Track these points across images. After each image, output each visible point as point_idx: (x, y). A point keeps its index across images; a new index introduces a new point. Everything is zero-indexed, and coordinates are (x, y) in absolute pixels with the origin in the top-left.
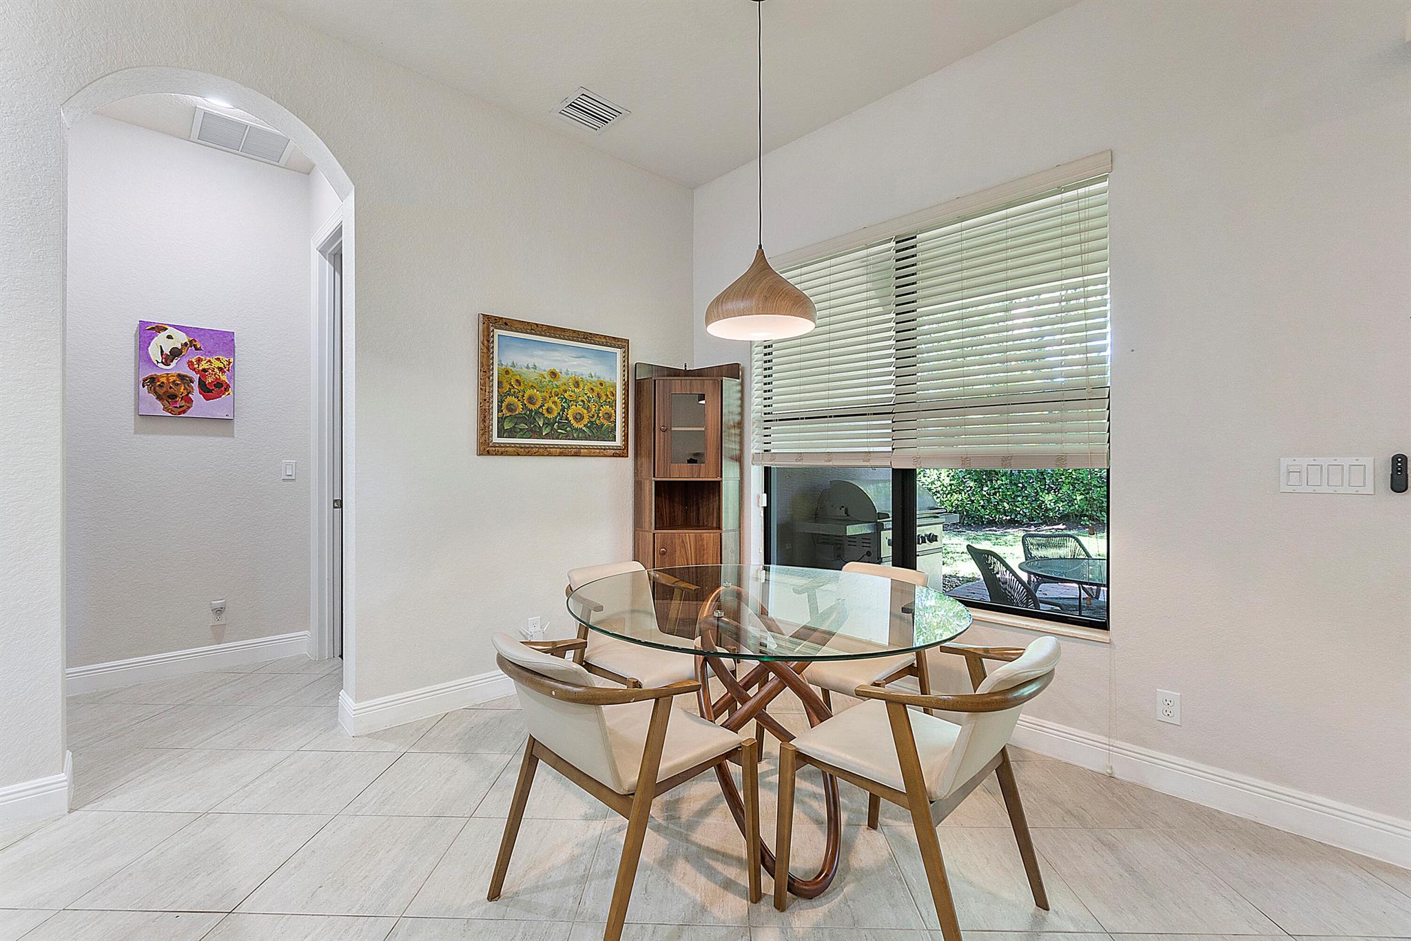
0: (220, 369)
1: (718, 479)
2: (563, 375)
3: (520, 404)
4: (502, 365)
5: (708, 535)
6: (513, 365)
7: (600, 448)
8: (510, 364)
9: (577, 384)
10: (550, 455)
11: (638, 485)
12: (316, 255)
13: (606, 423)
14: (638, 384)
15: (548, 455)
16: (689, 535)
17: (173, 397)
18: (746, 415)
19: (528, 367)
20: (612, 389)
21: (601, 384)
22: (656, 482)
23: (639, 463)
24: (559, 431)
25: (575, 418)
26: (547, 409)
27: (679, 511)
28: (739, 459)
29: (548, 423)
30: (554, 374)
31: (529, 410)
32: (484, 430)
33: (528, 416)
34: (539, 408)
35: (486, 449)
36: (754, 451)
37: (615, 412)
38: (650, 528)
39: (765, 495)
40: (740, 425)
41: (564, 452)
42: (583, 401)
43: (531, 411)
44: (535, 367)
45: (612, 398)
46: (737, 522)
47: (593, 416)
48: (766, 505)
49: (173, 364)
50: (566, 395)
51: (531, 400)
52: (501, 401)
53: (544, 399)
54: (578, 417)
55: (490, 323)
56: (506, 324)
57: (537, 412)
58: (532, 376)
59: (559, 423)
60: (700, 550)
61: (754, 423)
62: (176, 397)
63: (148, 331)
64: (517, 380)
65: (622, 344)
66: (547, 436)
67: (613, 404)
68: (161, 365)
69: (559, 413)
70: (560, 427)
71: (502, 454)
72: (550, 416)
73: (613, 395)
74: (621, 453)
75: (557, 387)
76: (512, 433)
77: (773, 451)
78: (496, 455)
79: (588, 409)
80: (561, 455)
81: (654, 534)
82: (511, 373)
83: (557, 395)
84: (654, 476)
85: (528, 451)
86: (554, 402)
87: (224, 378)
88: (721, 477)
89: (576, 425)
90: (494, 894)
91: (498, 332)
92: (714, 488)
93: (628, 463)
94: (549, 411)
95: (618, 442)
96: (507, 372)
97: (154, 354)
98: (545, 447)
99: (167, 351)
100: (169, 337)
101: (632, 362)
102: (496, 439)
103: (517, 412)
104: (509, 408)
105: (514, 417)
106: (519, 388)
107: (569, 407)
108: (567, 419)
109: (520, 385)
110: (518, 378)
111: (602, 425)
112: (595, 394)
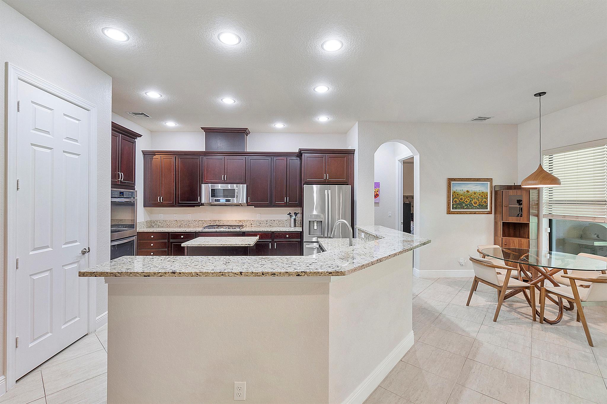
0: (377, 191)
1: (528, 222)
2: (471, 191)
3: (458, 200)
4: (453, 190)
5: (524, 240)
6: (456, 190)
7: (483, 211)
9: (475, 194)
10: (467, 214)
11: (496, 223)
12: (397, 162)
13: (485, 204)
14: (496, 192)
16: (516, 240)
18: (540, 201)
19: (460, 190)
20: (486, 194)
21: (483, 193)
22: (503, 222)
23: (496, 216)
24: (469, 207)
25: (474, 203)
26: (466, 201)
27: (512, 231)
28: (538, 216)
29: (466, 205)
30: (468, 191)
32: (449, 208)
35: (449, 212)
36: (544, 213)
37: (488, 200)
38: (501, 236)
39: (550, 228)
40: (538, 204)
41: (471, 213)
42: (477, 198)
43: (461, 202)
44: (462, 190)
45: (487, 197)
46: (537, 237)
47: (480, 202)
48: (550, 232)
50: (471, 197)
51: (461, 199)
52: (453, 200)
53: (465, 199)
54: (475, 203)
55: (450, 180)
56: (454, 180)
57: (463, 202)
58: (462, 193)
59: (469, 205)
60: (520, 244)
61: (544, 204)
64: (457, 194)
65: (490, 180)
66: (466, 209)
69: (469, 202)
72: (466, 203)
73: (487, 196)
74: (490, 213)
75: (469, 195)
76: (456, 208)
77: (553, 214)
78: (452, 214)
79: (478, 200)
81: (502, 238)
83: (469, 197)
84: (502, 220)
85: (460, 213)
86: (468, 199)
87: (378, 193)
88: (529, 221)
89: (475, 205)
90: (468, 305)
91: (452, 182)
92: (527, 225)
93: (492, 216)
94: (466, 202)
95: (489, 210)
96: (455, 192)
98: (465, 212)
101: (493, 185)
102: (452, 210)
104: (455, 202)
105: (457, 204)
106: (458, 196)
107: (472, 200)
108: (472, 204)
109: (458, 195)
110: (457, 193)
111: (483, 205)
112: (481, 196)
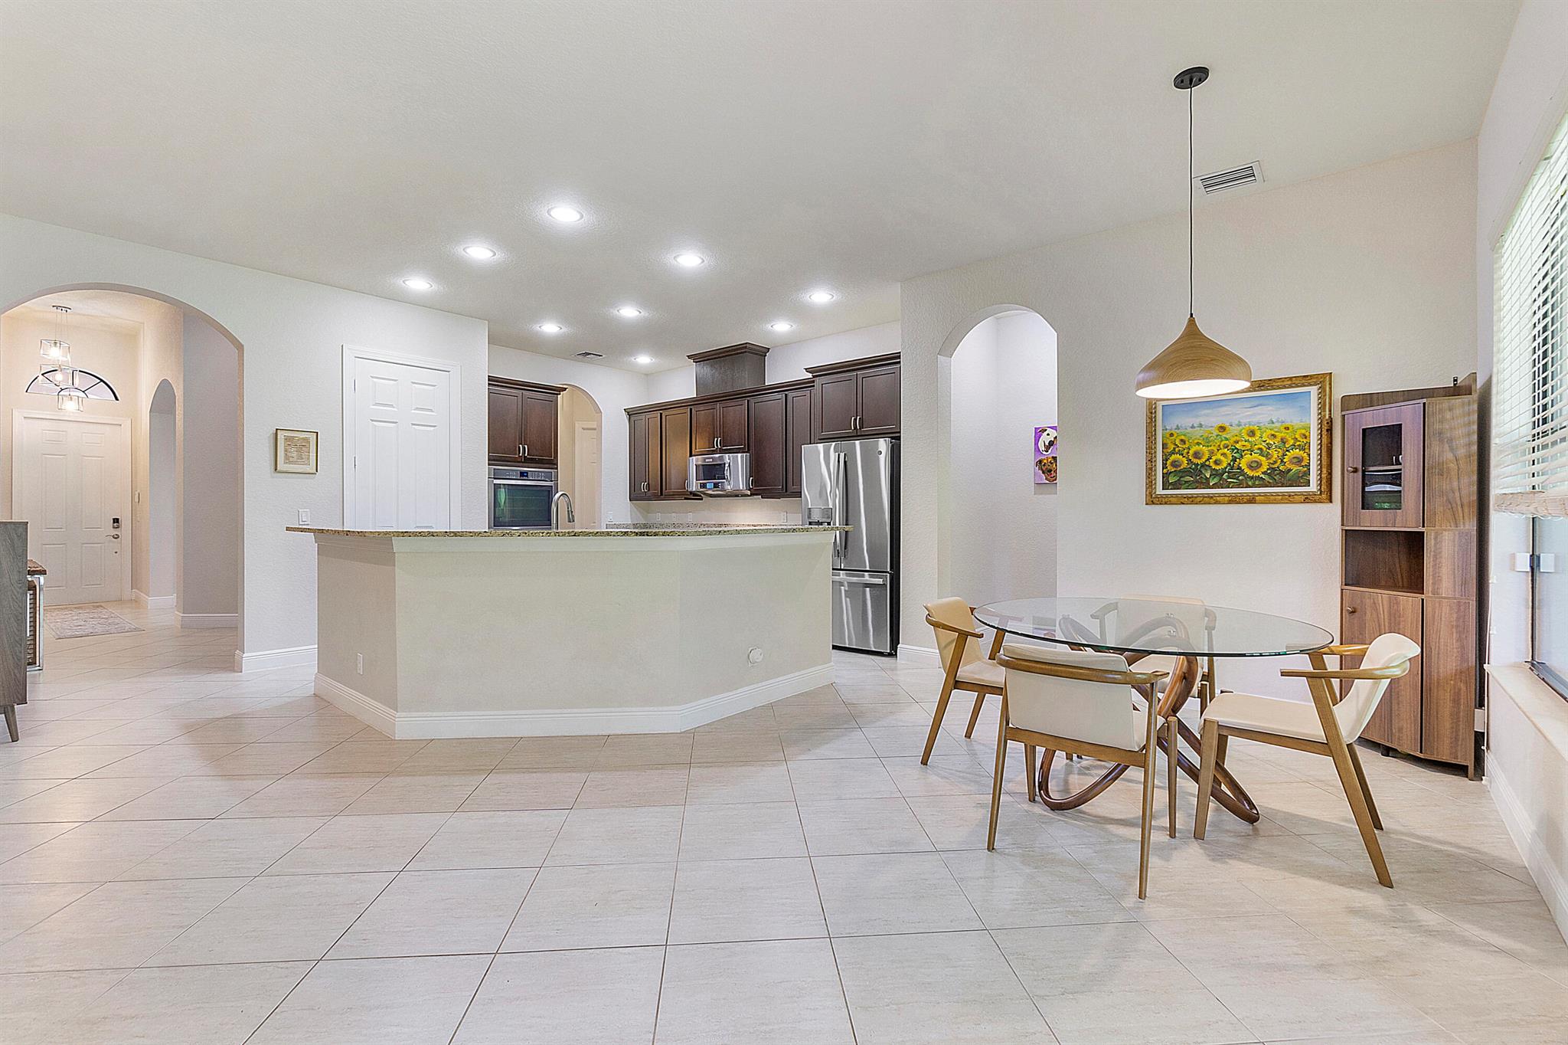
1: (1420, 529)
2: (1234, 427)
3: (1185, 459)
4: (1166, 429)
5: (1404, 598)
6: (1178, 428)
7: (1283, 494)
8: (1175, 427)
9: (1252, 433)
10: (1217, 503)
13: (1295, 468)
15: (1215, 503)
16: (1382, 595)
17: (1050, 471)
20: (1303, 431)
21: (1288, 428)
22: (1343, 531)
24: (1229, 480)
25: (1250, 467)
29: (1215, 474)
30: (1222, 429)
31: (1194, 464)
32: (1150, 484)
33: (1193, 469)
34: (1206, 461)
35: (1153, 500)
36: (1500, 491)
37: (1309, 455)
41: (1234, 500)
42: (1259, 449)
43: (1197, 464)
44: (1201, 426)
45: (1305, 441)
47: (1275, 462)
49: (1050, 451)
50: (1237, 446)
51: (1197, 455)
52: (1165, 460)
53: (1211, 453)
54: (1254, 465)
57: (1203, 465)
58: (1198, 433)
59: (1229, 472)
62: (1051, 471)
63: (1039, 432)
64: (1182, 440)
65: (1323, 381)
66: (1215, 486)
67: (1305, 447)
68: (1044, 453)
69: (1230, 464)
70: (1233, 475)
71: (1166, 503)
72: (1217, 468)
73: (1307, 437)
74: (1319, 498)
75: (1227, 439)
76: (1176, 486)
78: (1161, 504)
79: (1268, 456)
80: (1230, 502)
81: (1342, 590)
82: (1175, 435)
83: (1227, 447)
84: (1343, 524)
85: (1191, 500)
86: (1223, 454)
88: (1426, 528)
89: (1250, 473)
91: (1161, 403)
93: (1334, 509)
94: (1217, 462)
95: (1313, 487)
96: (1171, 435)
97: (1042, 448)
98: (1210, 497)
99: (1047, 444)
100: (1048, 435)
101: (1335, 395)
102: (1160, 491)
103: (1182, 467)
104: (1174, 464)
105: (1180, 471)
106: (1184, 446)
107: (1242, 456)
108: (1239, 468)
109: (1185, 444)
110: (1183, 437)
111: (1290, 470)
112: (1279, 439)
